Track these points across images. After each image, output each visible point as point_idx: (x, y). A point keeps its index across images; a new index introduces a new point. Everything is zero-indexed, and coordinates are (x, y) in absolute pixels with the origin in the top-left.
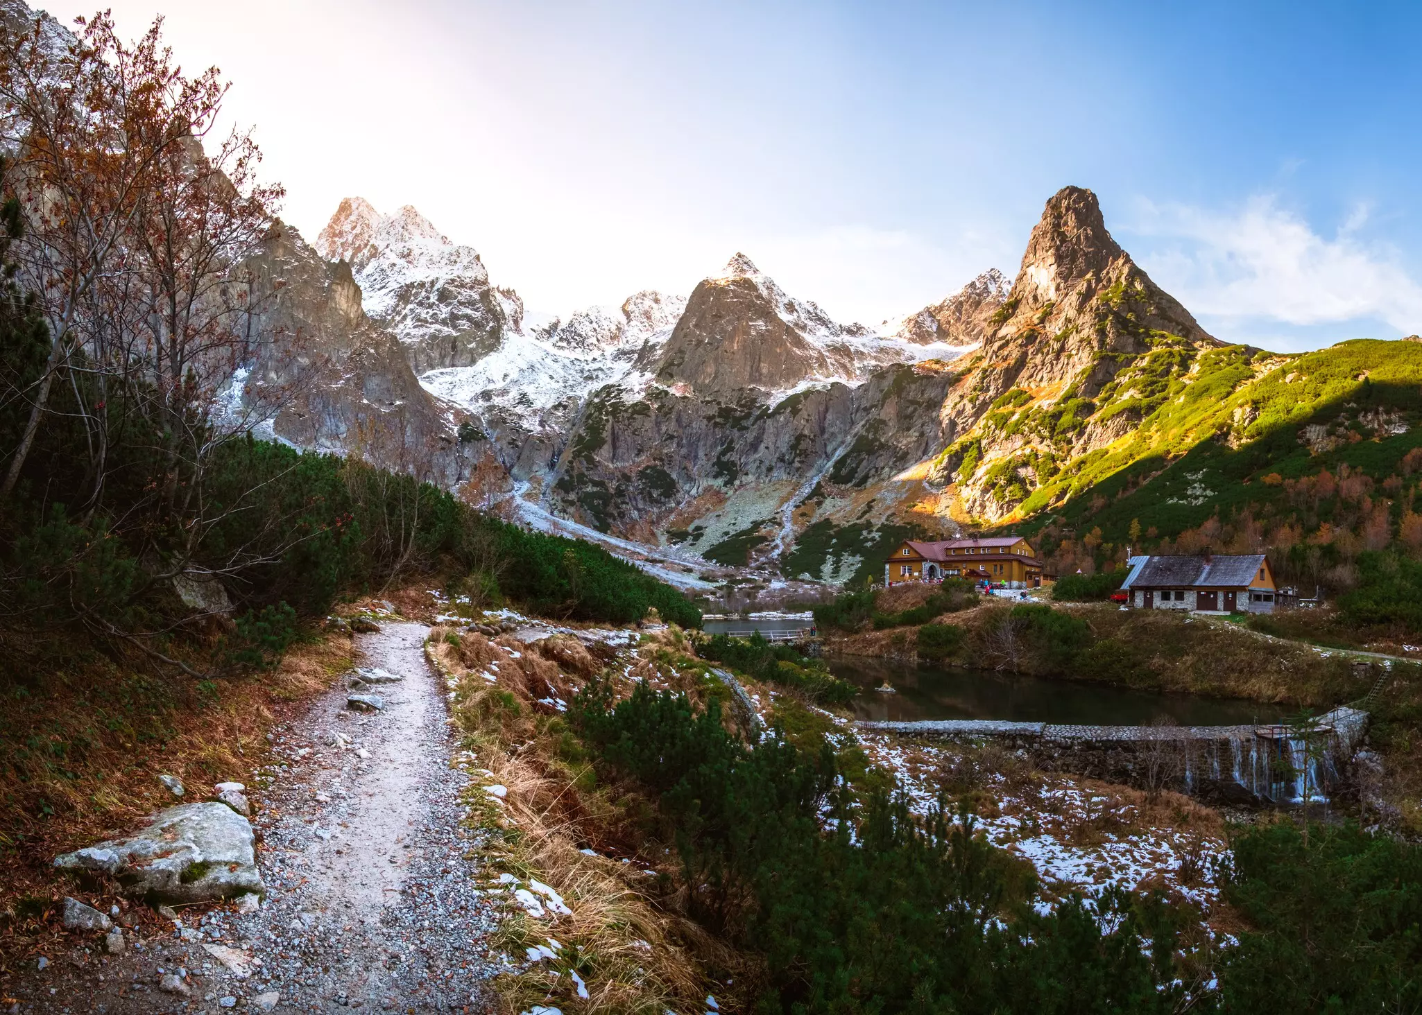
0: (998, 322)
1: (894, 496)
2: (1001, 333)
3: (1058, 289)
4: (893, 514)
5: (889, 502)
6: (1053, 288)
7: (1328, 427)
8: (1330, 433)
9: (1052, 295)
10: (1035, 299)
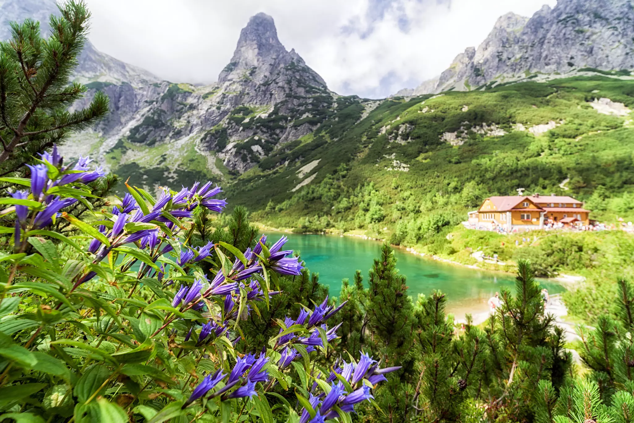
0: (227, 71)
1: (178, 154)
2: (230, 77)
3: (258, 60)
4: (182, 164)
5: (176, 156)
6: (256, 60)
7: (456, 133)
8: (457, 137)
9: (256, 63)
10: (246, 65)
